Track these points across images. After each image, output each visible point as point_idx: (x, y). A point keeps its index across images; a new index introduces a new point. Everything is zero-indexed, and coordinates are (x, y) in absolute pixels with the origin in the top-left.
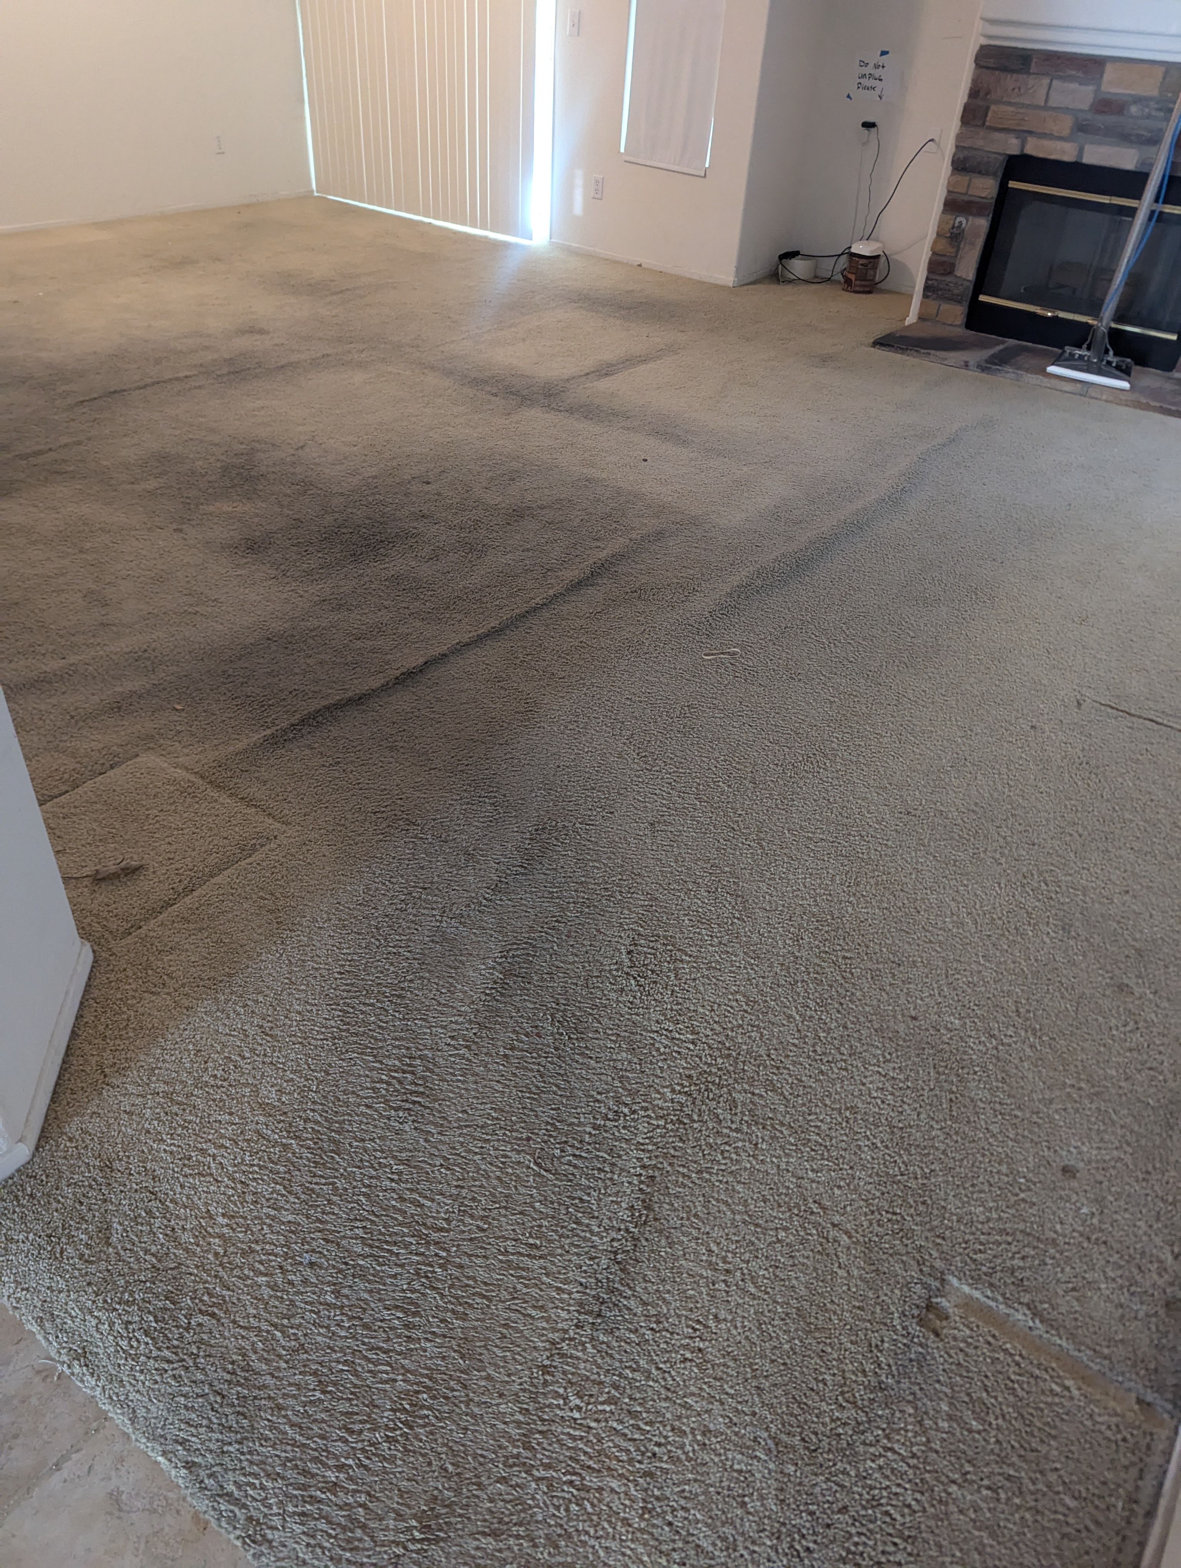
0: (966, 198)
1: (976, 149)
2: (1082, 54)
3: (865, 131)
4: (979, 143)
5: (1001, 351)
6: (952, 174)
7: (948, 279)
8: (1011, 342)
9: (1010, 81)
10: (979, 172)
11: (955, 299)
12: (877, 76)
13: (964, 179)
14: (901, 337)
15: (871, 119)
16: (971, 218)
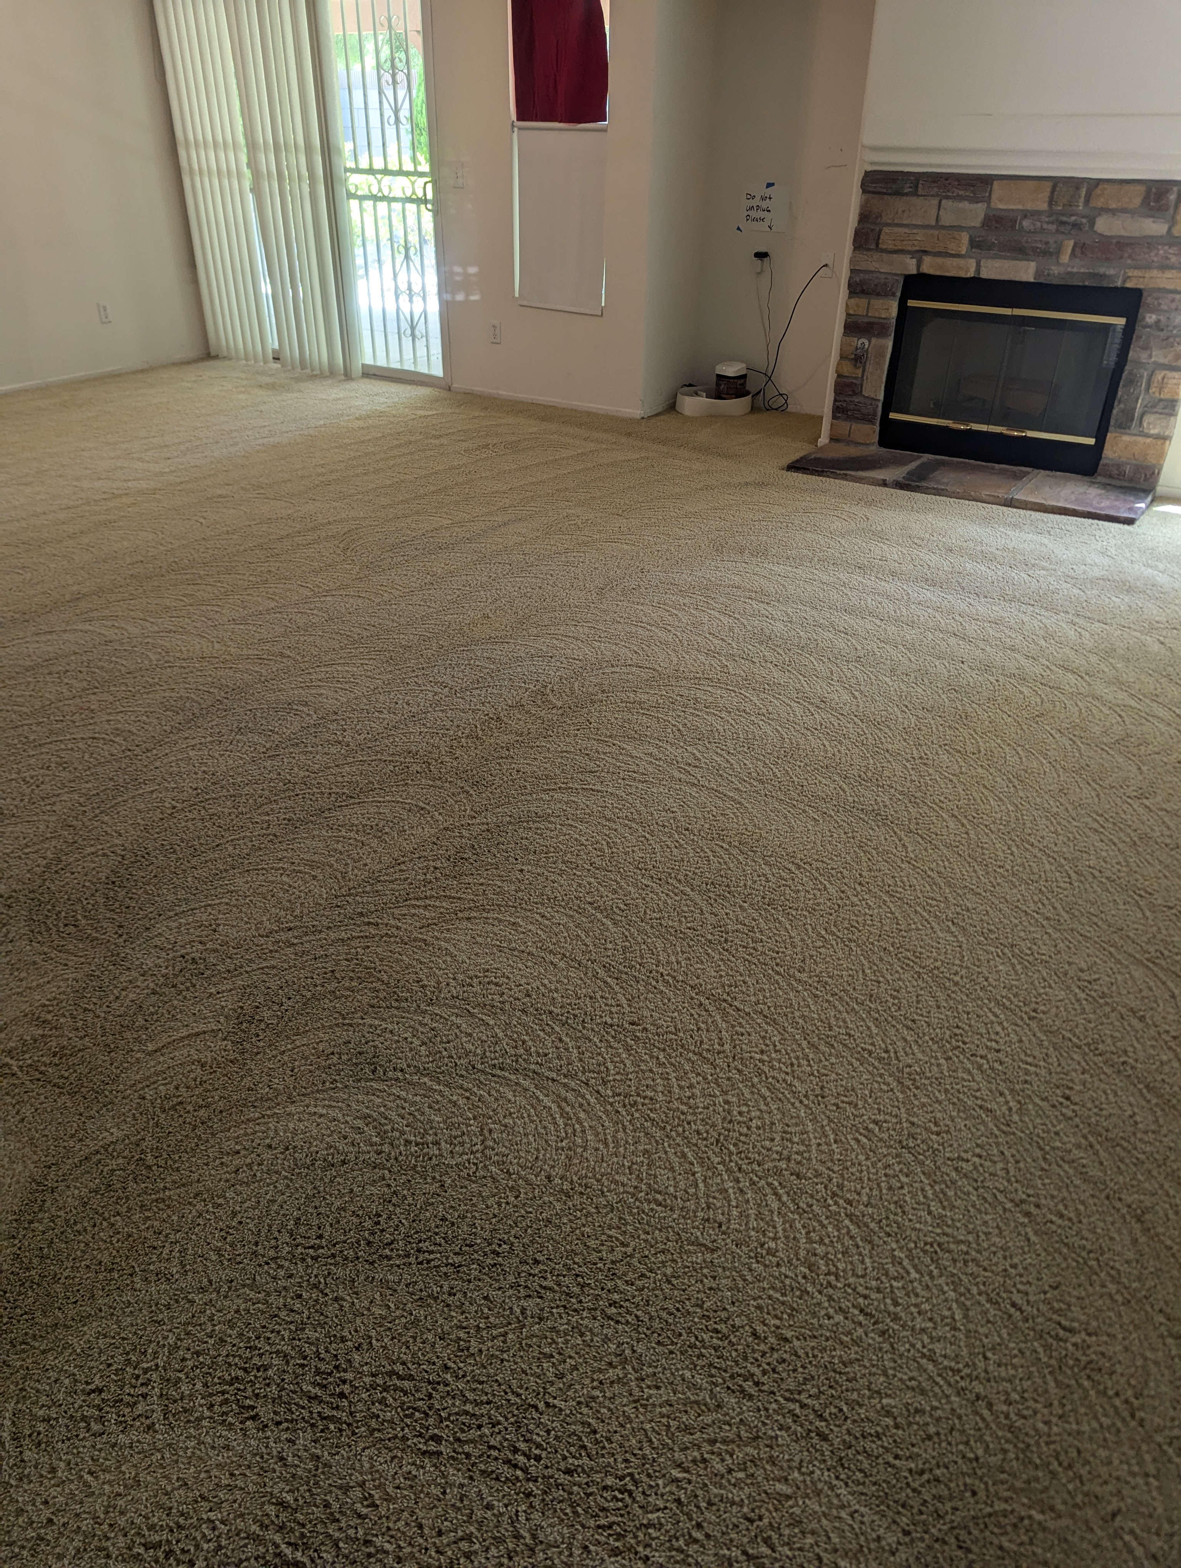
0: (866, 320)
1: (872, 272)
2: (968, 174)
3: (758, 262)
4: (873, 266)
5: (917, 467)
6: (849, 298)
7: (856, 399)
8: (927, 457)
9: (899, 204)
10: (878, 294)
11: (867, 419)
12: (765, 207)
13: (863, 302)
14: (815, 459)
15: (763, 249)
16: (874, 340)
